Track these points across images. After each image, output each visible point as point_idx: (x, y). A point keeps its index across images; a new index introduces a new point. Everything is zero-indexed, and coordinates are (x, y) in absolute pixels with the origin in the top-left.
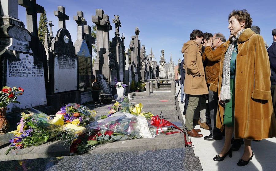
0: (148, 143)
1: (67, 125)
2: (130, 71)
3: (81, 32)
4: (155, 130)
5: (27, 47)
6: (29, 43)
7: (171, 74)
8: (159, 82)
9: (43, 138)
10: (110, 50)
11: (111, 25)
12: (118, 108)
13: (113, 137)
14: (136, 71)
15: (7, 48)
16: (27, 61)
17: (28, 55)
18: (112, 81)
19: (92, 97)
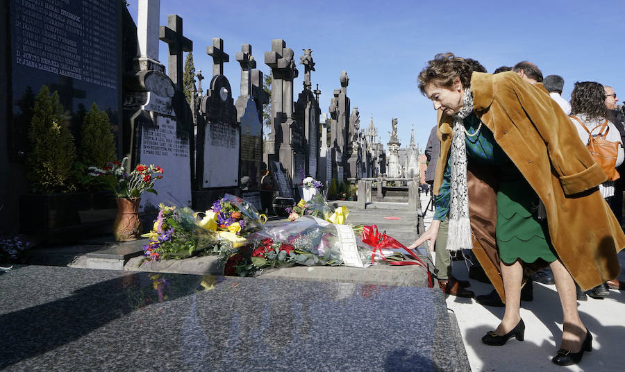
0: (356, 275)
1: (221, 233)
2: (329, 159)
3: (247, 82)
4: (370, 253)
5: (169, 107)
6: (171, 100)
7: (412, 171)
8: (384, 185)
9: (187, 248)
10: (294, 115)
11: (297, 67)
12: (303, 211)
13: (292, 256)
14: (340, 161)
15: (143, 107)
16: (167, 129)
17: (170, 119)
18: (295, 175)
19: (260, 203)
